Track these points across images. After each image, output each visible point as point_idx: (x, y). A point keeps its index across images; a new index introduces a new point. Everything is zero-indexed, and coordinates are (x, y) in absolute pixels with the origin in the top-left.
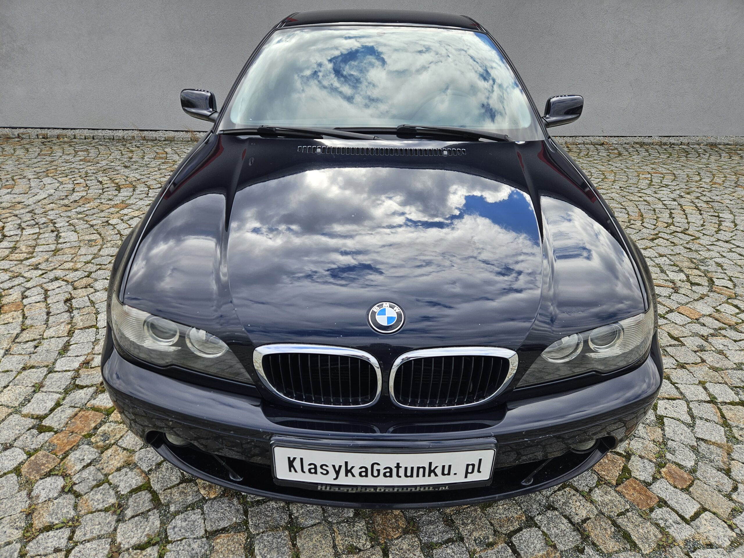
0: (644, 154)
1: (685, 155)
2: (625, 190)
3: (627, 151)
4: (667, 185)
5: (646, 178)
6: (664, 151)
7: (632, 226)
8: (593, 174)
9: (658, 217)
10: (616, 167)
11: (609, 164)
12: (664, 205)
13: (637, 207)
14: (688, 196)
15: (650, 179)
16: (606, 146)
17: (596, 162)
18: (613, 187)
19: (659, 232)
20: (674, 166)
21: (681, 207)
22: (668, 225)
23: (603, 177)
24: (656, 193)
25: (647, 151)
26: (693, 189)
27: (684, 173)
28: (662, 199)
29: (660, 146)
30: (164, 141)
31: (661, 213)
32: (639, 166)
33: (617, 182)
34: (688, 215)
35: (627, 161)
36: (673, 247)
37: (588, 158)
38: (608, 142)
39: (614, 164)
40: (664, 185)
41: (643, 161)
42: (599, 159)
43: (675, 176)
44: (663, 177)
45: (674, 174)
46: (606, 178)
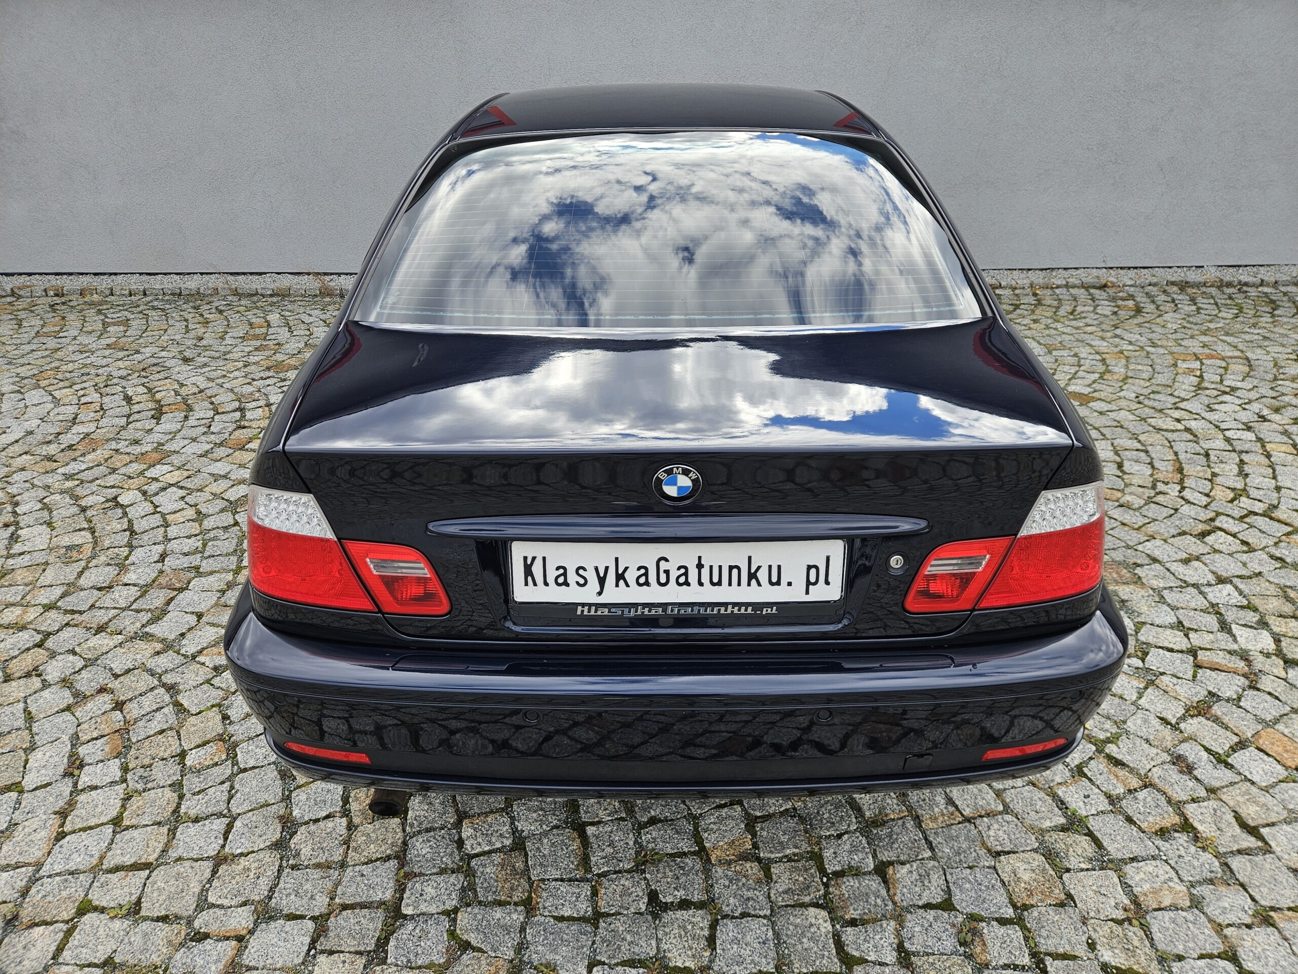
0: (1186, 308)
1: (1268, 309)
2: (1146, 402)
3: (1153, 302)
4: (1234, 389)
5: (1192, 370)
6: (1229, 302)
7: (1160, 498)
8: (1082, 362)
9: (1214, 475)
10: (1131, 343)
11: (1116, 336)
12: (1228, 440)
13: (1171, 447)
14: (1276, 417)
15: (1198, 373)
16: (1111, 291)
17: (1089, 329)
18: (1122, 394)
19: (1218, 514)
20: (1247, 337)
21: (1263, 446)
22: (1238, 494)
23: (1102, 368)
24: (1212, 410)
25: (1193, 300)
26: (1287, 399)
27: (1269, 358)
28: (1223, 426)
29: (1219, 288)
30: (271, 296)
31: (1222, 462)
32: (1176, 340)
33: (1130, 381)
34: (1278, 468)
35: (1153, 326)
36: (1245, 555)
37: (1075, 319)
38: (1115, 280)
39: (1127, 336)
40: (1228, 390)
41: (1184, 327)
42: (1095, 322)
43: (1250, 366)
44: (1226, 369)
45: (1247, 359)
46: (1109, 372)
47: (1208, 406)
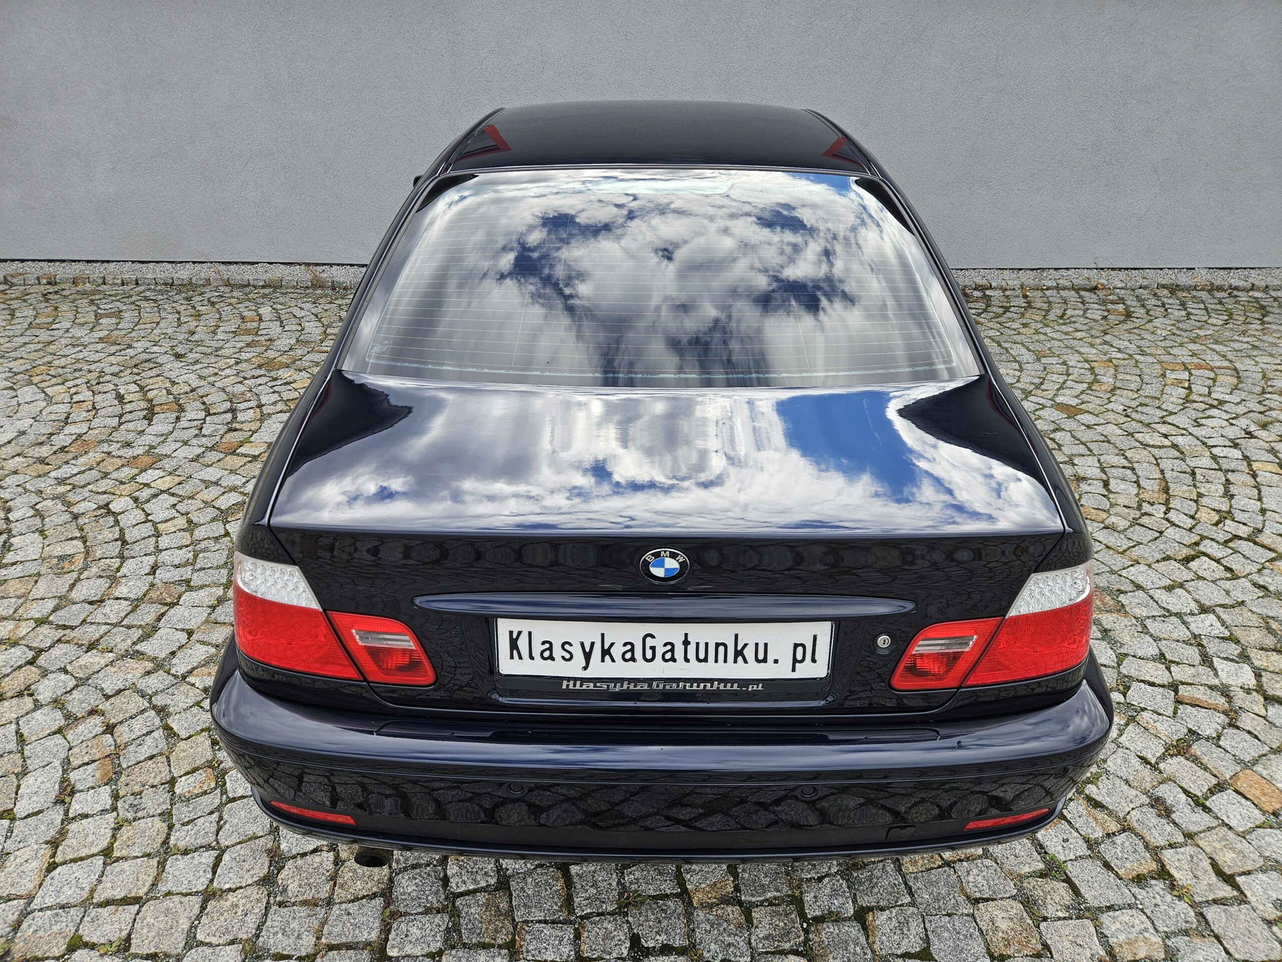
0: (1176, 313)
1: (1259, 316)
2: (1134, 415)
3: (1143, 306)
4: (1222, 402)
5: (1180, 381)
6: (1218, 307)
7: (1145, 520)
8: (1071, 370)
9: (1200, 495)
10: (1120, 350)
11: (1105, 343)
12: (1214, 458)
13: (1158, 464)
14: (1263, 434)
15: (1186, 385)
16: (1101, 294)
17: (1079, 335)
18: (1110, 406)
19: (1203, 538)
20: (1236, 346)
21: (1249, 465)
22: (1224, 516)
23: (1090, 378)
24: (1199, 425)
25: (1183, 305)
26: (1274, 414)
27: (1258, 369)
28: (1210, 442)
29: (1209, 292)
30: (263, 287)
31: (1208, 482)
32: (1165, 348)
33: (1118, 392)
34: (1263, 488)
35: (1142, 332)
36: (1228, 583)
37: (1065, 324)
38: (1106, 282)
39: (1116, 343)
40: (1215, 403)
41: (1174, 334)
42: (1085, 328)
43: (1238, 377)
44: (1214, 380)
45: (1236, 369)
46: (1098, 381)
47: (1195, 421)
